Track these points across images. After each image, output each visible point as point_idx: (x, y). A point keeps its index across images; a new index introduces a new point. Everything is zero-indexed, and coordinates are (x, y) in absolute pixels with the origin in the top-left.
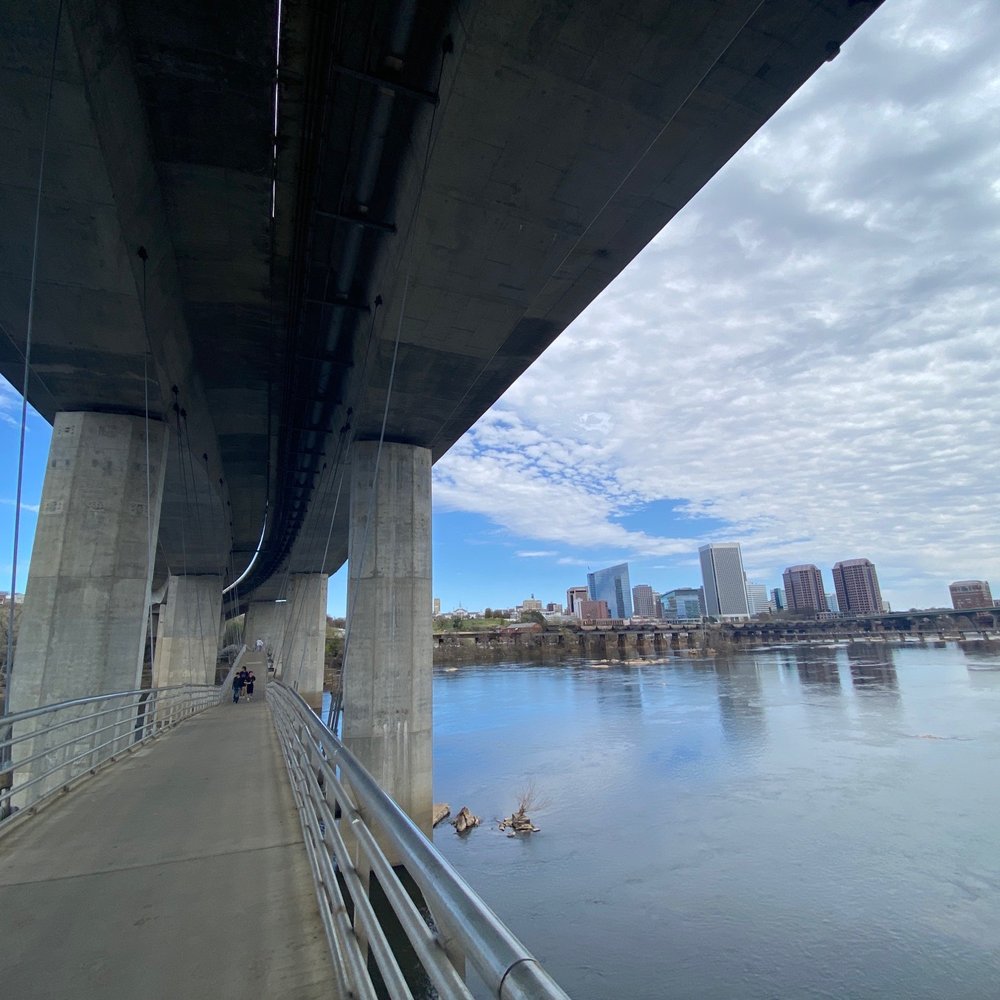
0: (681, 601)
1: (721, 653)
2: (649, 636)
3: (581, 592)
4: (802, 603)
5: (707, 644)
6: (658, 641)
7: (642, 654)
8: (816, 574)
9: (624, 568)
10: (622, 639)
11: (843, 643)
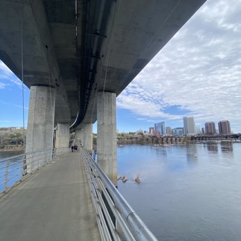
0: (178, 131)
1: (188, 143)
2: (169, 139)
3: (153, 128)
4: (209, 131)
5: (184, 141)
6: (171, 140)
7: (168, 143)
8: (214, 124)
9: (163, 123)
10: (162, 139)
11: (220, 141)
